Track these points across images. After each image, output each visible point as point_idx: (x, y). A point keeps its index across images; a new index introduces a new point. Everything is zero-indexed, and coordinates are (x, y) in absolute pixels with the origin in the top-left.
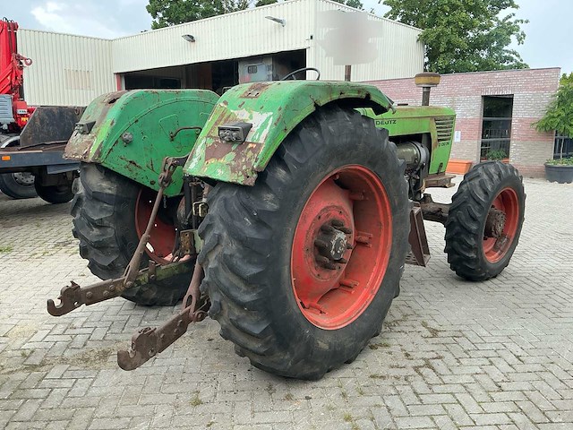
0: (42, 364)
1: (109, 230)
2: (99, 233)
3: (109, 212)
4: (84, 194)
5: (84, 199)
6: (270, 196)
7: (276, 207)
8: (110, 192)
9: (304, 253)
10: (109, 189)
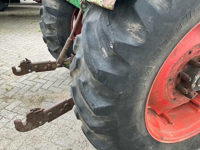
0: (11, 98)
1: (54, 31)
2: (49, 32)
3: (54, 20)
4: (44, 8)
5: (44, 11)
6: (136, 26)
7: (140, 41)
8: (55, 8)
9: (166, 82)
10: (55, 6)
